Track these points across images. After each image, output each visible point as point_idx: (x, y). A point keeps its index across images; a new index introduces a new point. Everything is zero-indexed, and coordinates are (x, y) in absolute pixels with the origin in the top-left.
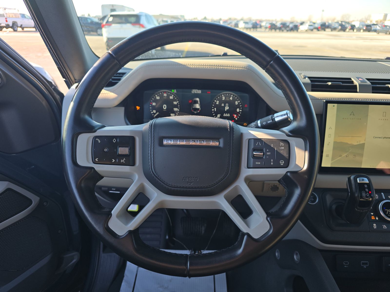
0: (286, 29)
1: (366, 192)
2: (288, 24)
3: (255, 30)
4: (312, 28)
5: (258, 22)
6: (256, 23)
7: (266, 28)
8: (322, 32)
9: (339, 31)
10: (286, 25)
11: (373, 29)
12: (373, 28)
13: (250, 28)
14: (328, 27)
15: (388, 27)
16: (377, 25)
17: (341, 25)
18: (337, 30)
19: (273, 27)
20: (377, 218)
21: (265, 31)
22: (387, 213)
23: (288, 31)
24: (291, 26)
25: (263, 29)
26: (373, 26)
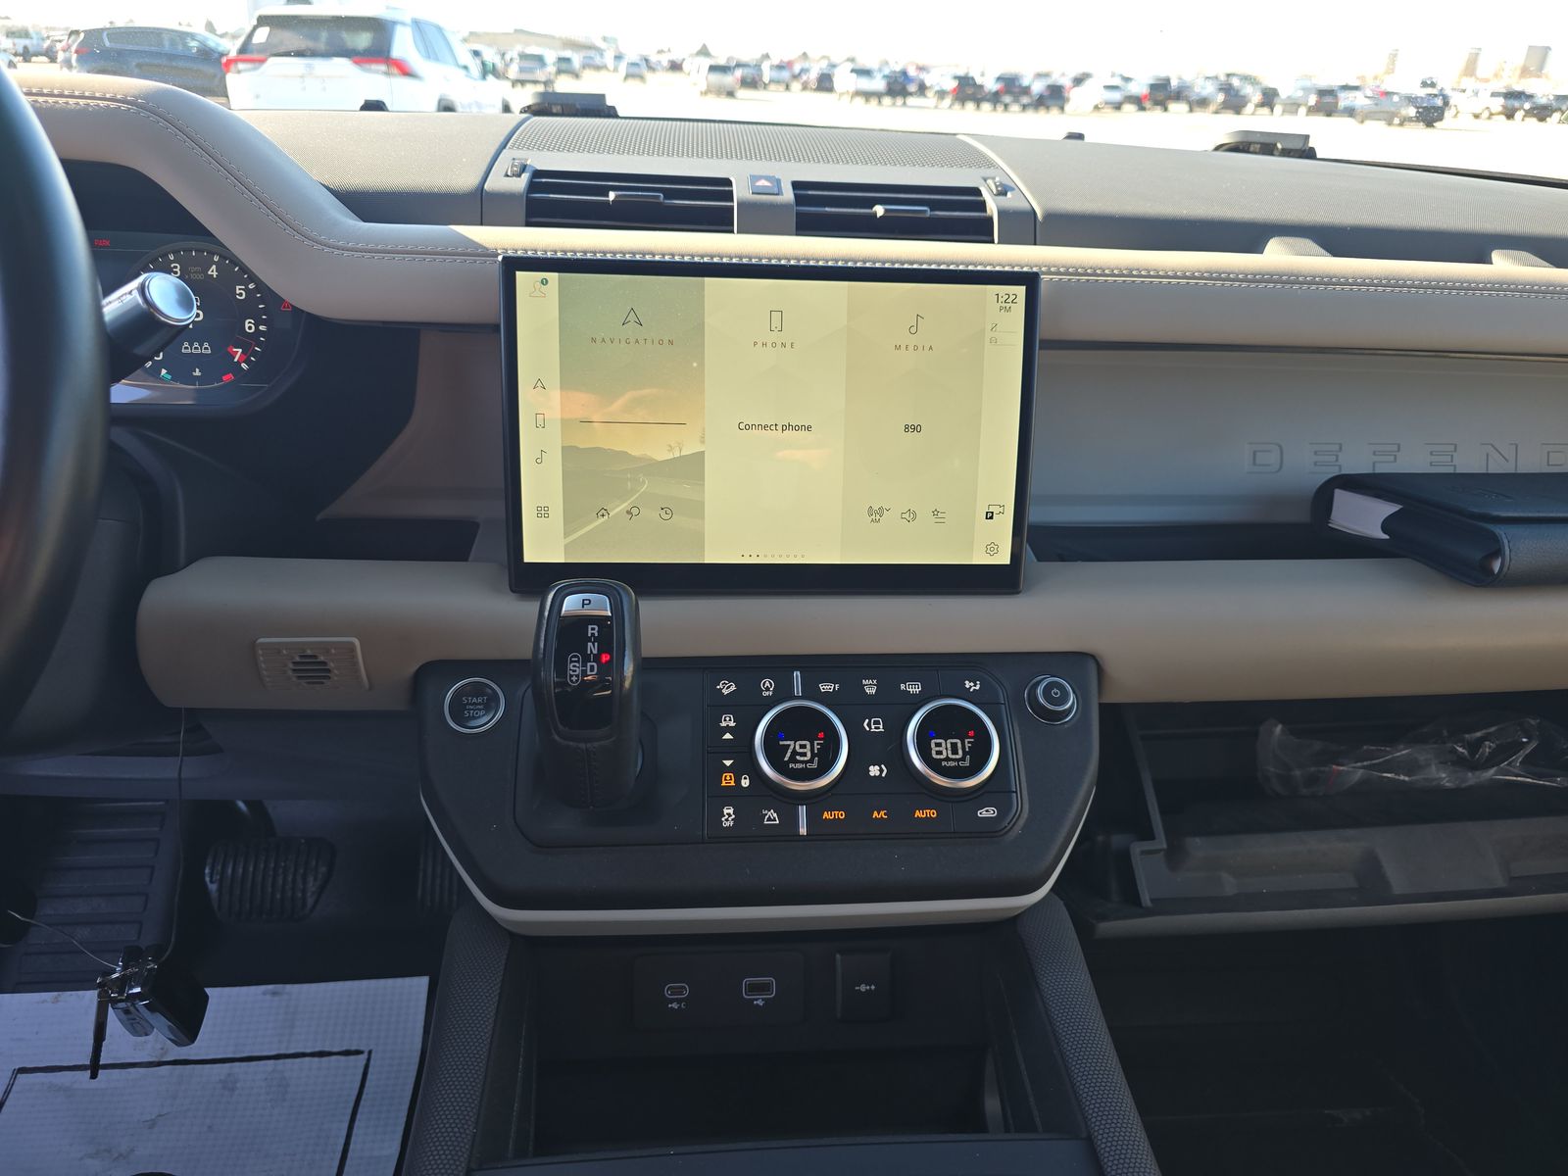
0: (1016, 100)
1: (586, 659)
2: (1025, 83)
3: (899, 101)
4: (1116, 96)
5: (912, 72)
6: (904, 73)
7: (941, 94)
8: (1155, 115)
9: (1216, 112)
10: (1017, 84)
11: (1342, 104)
12: (1345, 100)
13: (879, 95)
14: (1178, 95)
15: (1396, 99)
16: (1356, 88)
17: (1227, 89)
18: (1212, 108)
19: (970, 91)
20: (748, 781)
21: (936, 107)
22: (788, 754)
23: (1024, 107)
24: (1038, 87)
25: (931, 99)
26: (1342, 95)
